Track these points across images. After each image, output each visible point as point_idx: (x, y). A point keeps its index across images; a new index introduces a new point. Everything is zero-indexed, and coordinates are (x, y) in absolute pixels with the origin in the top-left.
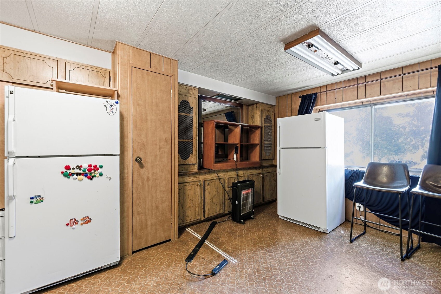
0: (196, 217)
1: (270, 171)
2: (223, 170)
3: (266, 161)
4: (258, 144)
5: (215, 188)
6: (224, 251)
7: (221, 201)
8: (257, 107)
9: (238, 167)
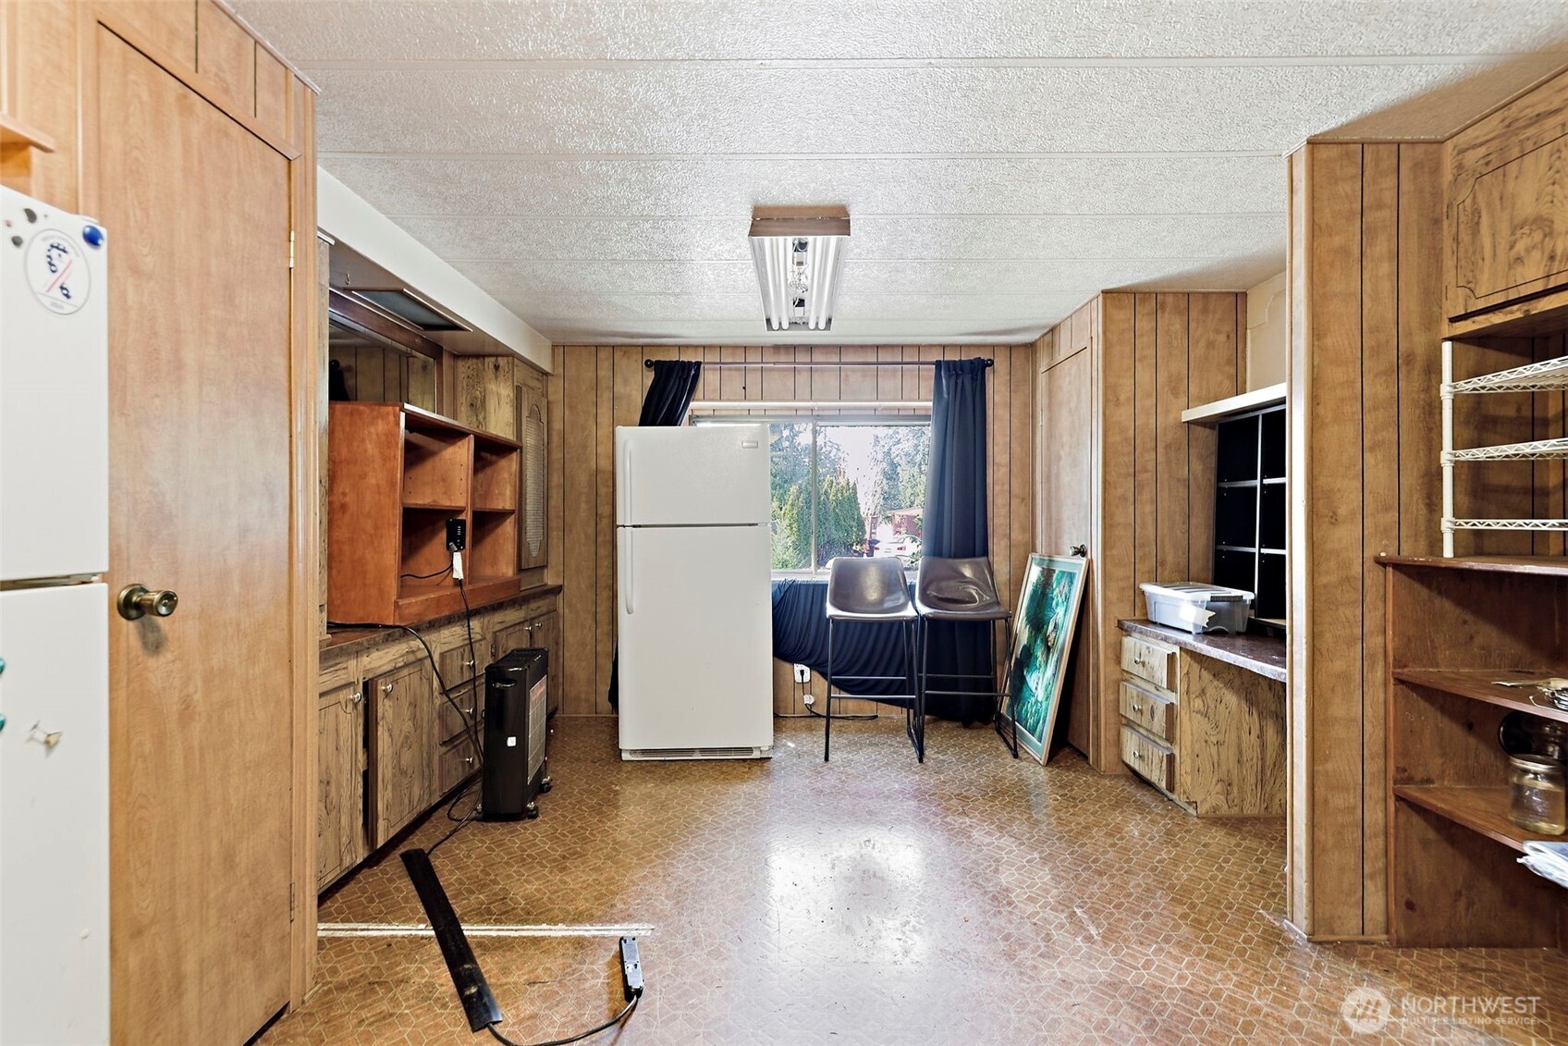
0: (341, 860)
1: (544, 610)
2: (430, 622)
3: (529, 573)
4: (512, 512)
5: (407, 704)
6: (577, 918)
7: (425, 755)
8: (497, 367)
9: (472, 606)
